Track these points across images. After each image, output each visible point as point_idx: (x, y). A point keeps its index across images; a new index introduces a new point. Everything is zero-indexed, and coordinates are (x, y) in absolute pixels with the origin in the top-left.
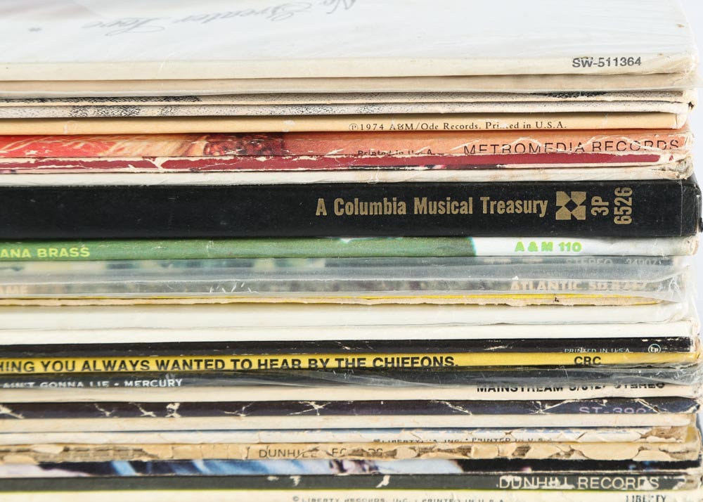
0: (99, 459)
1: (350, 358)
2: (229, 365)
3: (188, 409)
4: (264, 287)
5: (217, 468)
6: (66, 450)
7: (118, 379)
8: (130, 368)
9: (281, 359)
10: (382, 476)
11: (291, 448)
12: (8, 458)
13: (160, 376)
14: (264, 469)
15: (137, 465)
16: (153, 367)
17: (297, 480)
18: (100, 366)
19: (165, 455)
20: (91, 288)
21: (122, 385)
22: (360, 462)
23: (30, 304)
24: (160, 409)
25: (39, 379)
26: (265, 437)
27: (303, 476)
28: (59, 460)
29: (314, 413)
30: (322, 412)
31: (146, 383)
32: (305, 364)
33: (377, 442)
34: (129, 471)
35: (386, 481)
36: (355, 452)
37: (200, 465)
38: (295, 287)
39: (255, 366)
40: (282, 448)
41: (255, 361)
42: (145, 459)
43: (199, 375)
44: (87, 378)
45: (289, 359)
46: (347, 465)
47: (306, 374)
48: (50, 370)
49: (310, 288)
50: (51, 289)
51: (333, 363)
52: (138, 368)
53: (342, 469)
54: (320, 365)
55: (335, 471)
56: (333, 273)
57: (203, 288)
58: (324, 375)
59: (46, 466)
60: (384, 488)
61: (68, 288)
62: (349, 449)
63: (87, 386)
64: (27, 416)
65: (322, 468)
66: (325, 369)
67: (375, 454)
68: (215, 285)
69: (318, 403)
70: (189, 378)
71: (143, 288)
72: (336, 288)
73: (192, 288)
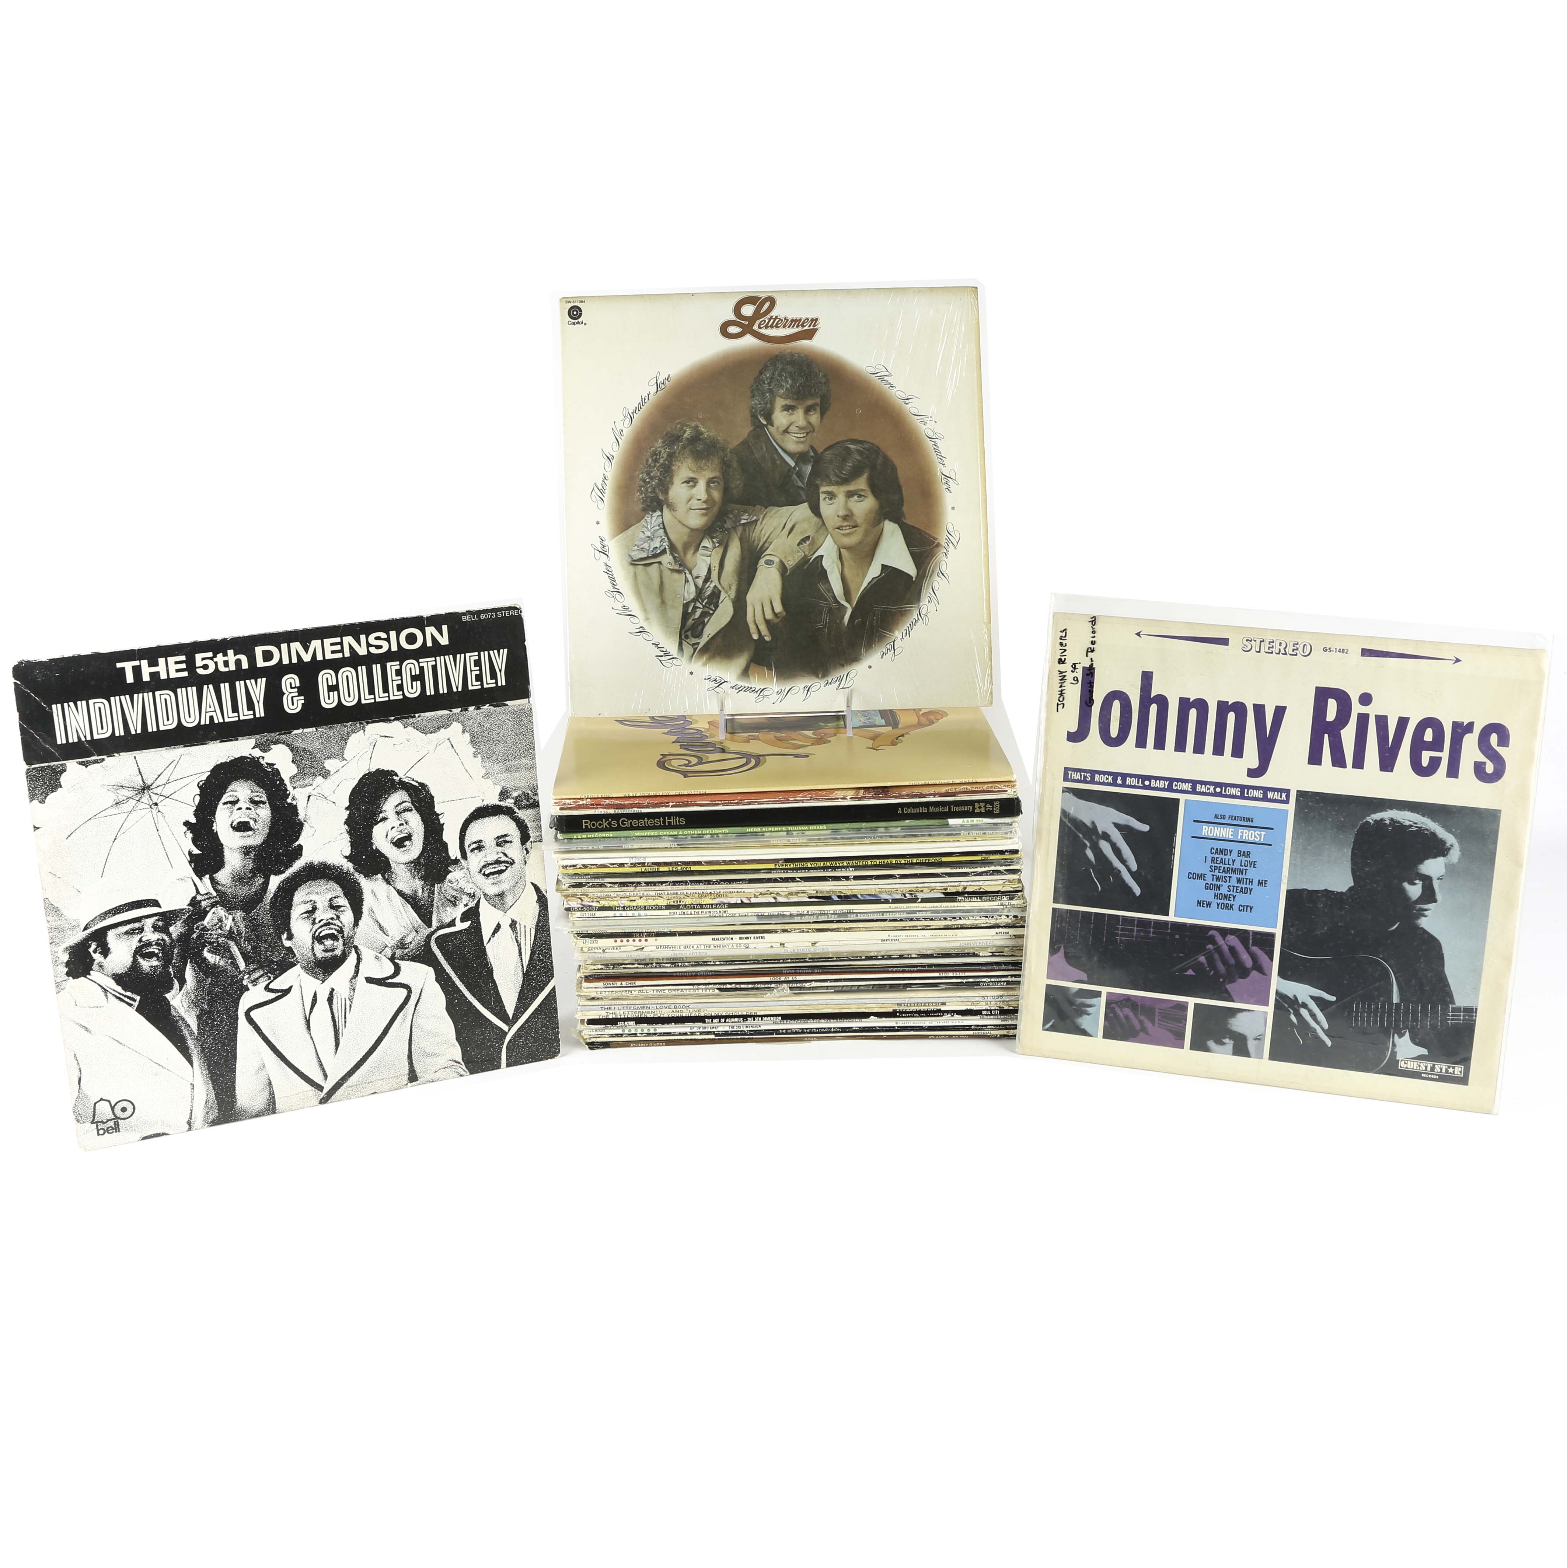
0: (827, 895)
1: (908, 860)
2: (870, 863)
3: (856, 878)
4: (881, 837)
5: (865, 897)
6: (817, 892)
7: (834, 868)
8: (838, 865)
9: (886, 861)
10: (918, 898)
11: (889, 890)
12: (799, 895)
13: (847, 867)
14: (880, 897)
15: (839, 897)
16: (845, 864)
17: (890, 901)
18: (829, 864)
19: (849, 893)
20: (825, 839)
21: (835, 870)
22: (911, 894)
23: (806, 845)
24: (847, 878)
25: (809, 869)
26: (880, 886)
27: (892, 899)
28: (815, 896)
29: (896, 878)
30: (899, 878)
31: (843, 869)
32: (894, 862)
33: (917, 887)
34: (837, 899)
35: (920, 900)
36: (910, 891)
37: (859, 896)
38: (891, 837)
39: (878, 863)
40: (886, 890)
41: (878, 862)
42: (842, 895)
43: (860, 866)
44: (824, 868)
45: (889, 861)
46: (907, 895)
47: (894, 865)
48: (813, 866)
49: (896, 837)
50: (814, 840)
51: (903, 862)
52: (841, 865)
53: (905, 897)
54: (899, 862)
55: (903, 897)
56: (904, 832)
57: (862, 838)
58: (900, 866)
59: (810, 897)
60: (919, 902)
61: (819, 839)
62: (908, 890)
63: (824, 871)
64: (805, 881)
65: (899, 897)
66: (900, 864)
67: (916, 891)
68: (866, 837)
69: (898, 875)
70: (857, 868)
71: (843, 838)
72: (904, 836)
73: (858, 838)
